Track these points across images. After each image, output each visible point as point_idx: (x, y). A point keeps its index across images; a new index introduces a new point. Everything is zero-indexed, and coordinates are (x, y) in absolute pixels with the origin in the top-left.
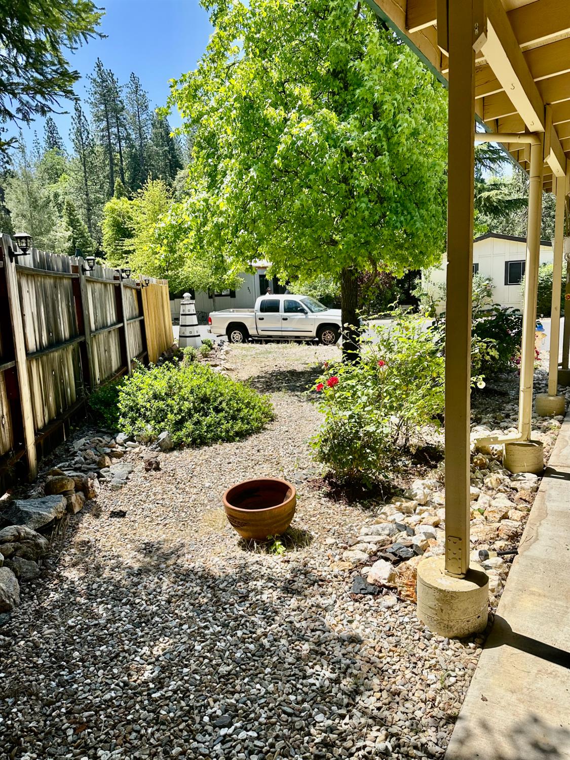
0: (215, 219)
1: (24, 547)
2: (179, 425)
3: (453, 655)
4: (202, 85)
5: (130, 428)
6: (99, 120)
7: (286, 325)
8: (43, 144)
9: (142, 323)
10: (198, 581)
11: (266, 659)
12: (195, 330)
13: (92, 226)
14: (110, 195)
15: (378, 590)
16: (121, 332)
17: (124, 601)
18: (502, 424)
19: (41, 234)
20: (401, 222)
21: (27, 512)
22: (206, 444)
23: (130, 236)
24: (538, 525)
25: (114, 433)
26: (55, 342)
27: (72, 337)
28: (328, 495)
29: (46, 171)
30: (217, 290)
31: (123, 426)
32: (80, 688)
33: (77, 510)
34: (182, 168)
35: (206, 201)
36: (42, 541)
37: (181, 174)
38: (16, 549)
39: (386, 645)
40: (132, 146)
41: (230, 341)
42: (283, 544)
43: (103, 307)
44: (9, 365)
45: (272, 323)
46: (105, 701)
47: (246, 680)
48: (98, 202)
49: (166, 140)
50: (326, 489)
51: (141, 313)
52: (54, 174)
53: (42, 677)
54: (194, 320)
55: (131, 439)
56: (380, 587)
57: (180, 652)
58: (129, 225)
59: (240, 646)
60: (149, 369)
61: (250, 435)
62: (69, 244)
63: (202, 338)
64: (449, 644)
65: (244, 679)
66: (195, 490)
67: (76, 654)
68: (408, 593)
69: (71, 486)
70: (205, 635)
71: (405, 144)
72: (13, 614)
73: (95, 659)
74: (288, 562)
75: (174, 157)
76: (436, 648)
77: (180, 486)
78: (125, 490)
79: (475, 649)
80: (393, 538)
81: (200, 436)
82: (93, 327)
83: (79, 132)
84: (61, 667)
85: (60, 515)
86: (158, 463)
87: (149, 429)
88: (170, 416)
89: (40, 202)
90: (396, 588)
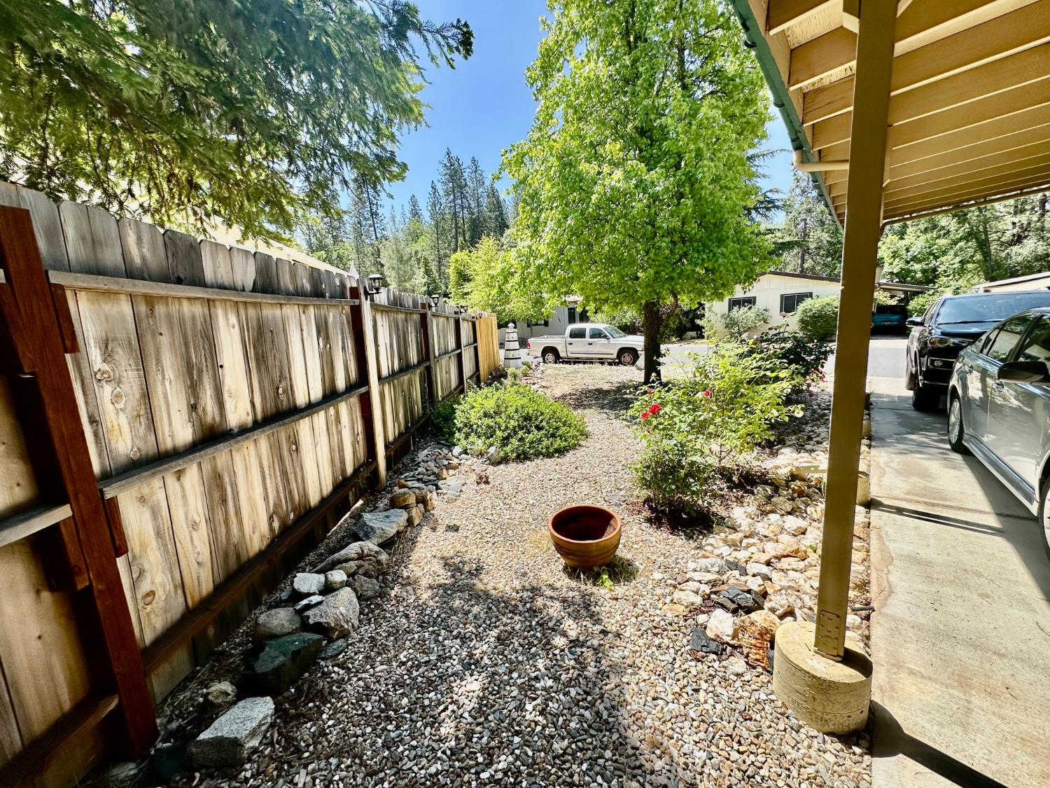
0: (537, 263)
1: (366, 564)
2: (505, 441)
3: (836, 763)
4: (527, 153)
5: (464, 442)
6: (448, 194)
7: (591, 349)
8: (408, 215)
9: (476, 348)
10: (527, 614)
11: (604, 736)
12: (516, 354)
13: (441, 273)
14: (455, 250)
15: (722, 649)
16: (459, 357)
17: (455, 633)
18: (808, 447)
19: (405, 281)
20: (703, 260)
21: (372, 528)
22: (529, 459)
23: (469, 280)
24: (886, 571)
25: (451, 446)
26: (406, 368)
27: (420, 362)
28: (649, 520)
29: (410, 234)
30: (534, 321)
31: (459, 440)
32: (406, 753)
33: (416, 522)
34: (508, 227)
35: (530, 247)
36: (384, 557)
37: (507, 232)
38: (359, 567)
39: (745, 734)
40: (473, 214)
41: (544, 362)
42: (610, 577)
43: (445, 336)
44: (363, 390)
45: (579, 348)
46: (431, 775)
47: (585, 767)
48: (446, 256)
49: (498, 206)
50: (647, 513)
51: (475, 341)
52: (415, 237)
53: (369, 730)
54: (516, 345)
55: (465, 452)
56: (723, 644)
57: (510, 711)
58: (468, 272)
59: (574, 710)
60: (480, 388)
61: (567, 451)
62: (425, 289)
63: (522, 360)
64: (824, 742)
65: (582, 764)
66: (520, 507)
67: (405, 701)
68: (758, 657)
69: (412, 500)
70: (536, 689)
71: (708, 187)
72: (350, 641)
73: (423, 711)
74: (617, 599)
75: (502, 220)
76: (810, 747)
77: (507, 501)
78: (459, 503)
79: (861, 755)
80: (724, 578)
81: (524, 452)
82: (437, 354)
83: (434, 205)
84: (388, 718)
85: (402, 528)
86: (487, 478)
87: (479, 444)
88: (499, 433)
89: (405, 258)
90: (741, 647)
